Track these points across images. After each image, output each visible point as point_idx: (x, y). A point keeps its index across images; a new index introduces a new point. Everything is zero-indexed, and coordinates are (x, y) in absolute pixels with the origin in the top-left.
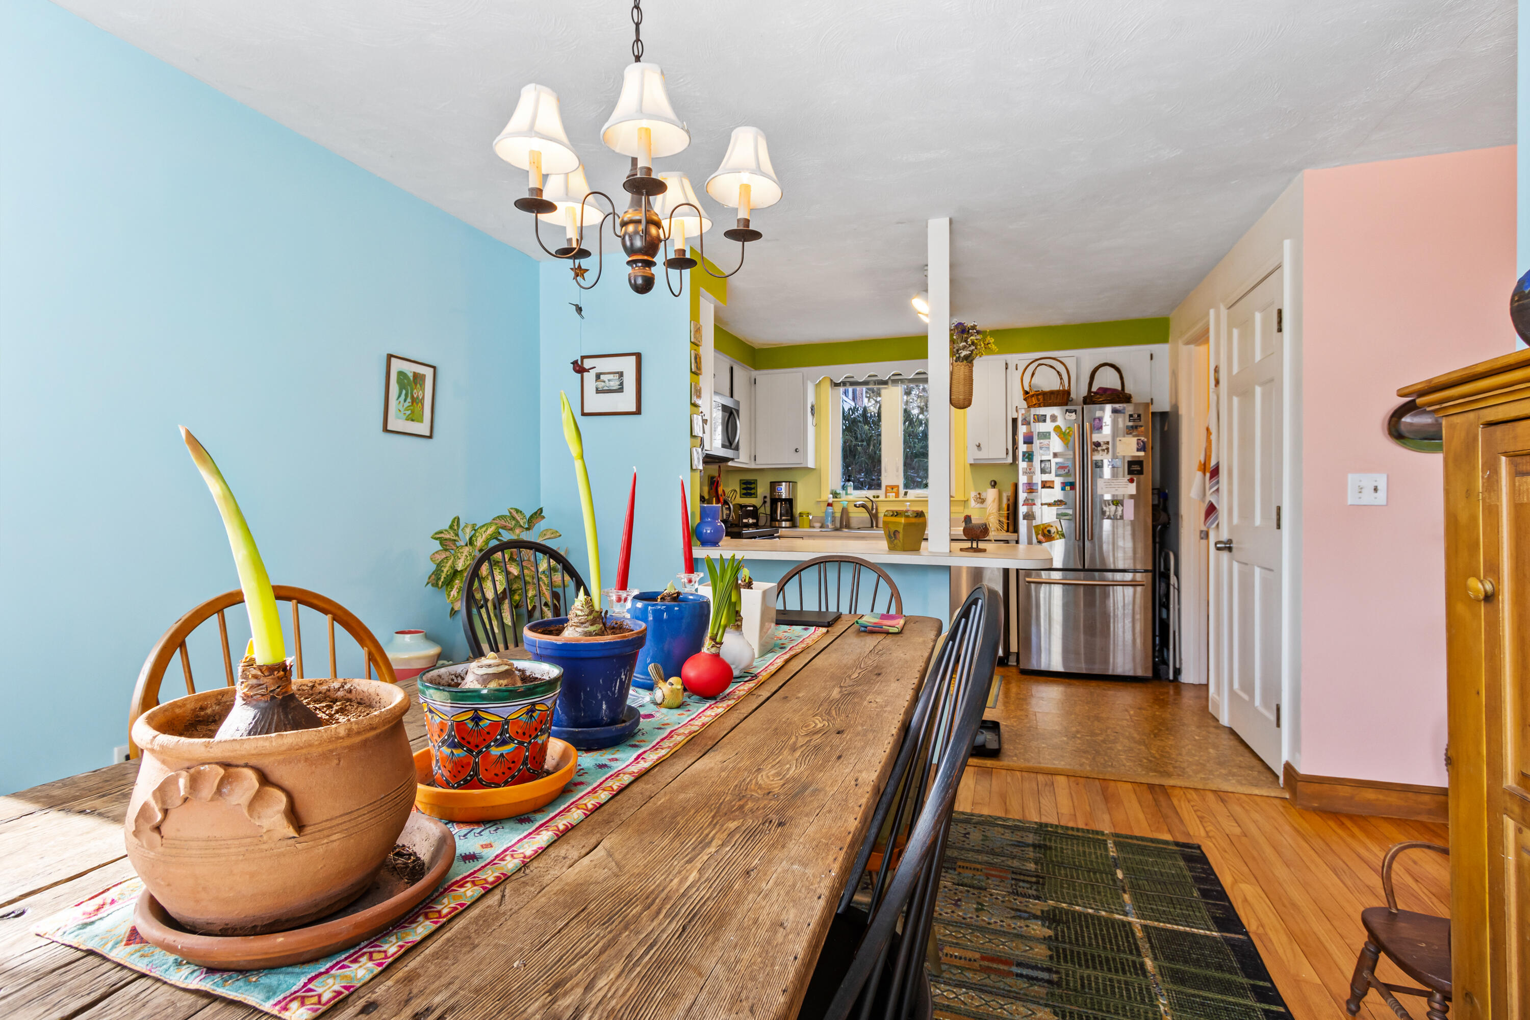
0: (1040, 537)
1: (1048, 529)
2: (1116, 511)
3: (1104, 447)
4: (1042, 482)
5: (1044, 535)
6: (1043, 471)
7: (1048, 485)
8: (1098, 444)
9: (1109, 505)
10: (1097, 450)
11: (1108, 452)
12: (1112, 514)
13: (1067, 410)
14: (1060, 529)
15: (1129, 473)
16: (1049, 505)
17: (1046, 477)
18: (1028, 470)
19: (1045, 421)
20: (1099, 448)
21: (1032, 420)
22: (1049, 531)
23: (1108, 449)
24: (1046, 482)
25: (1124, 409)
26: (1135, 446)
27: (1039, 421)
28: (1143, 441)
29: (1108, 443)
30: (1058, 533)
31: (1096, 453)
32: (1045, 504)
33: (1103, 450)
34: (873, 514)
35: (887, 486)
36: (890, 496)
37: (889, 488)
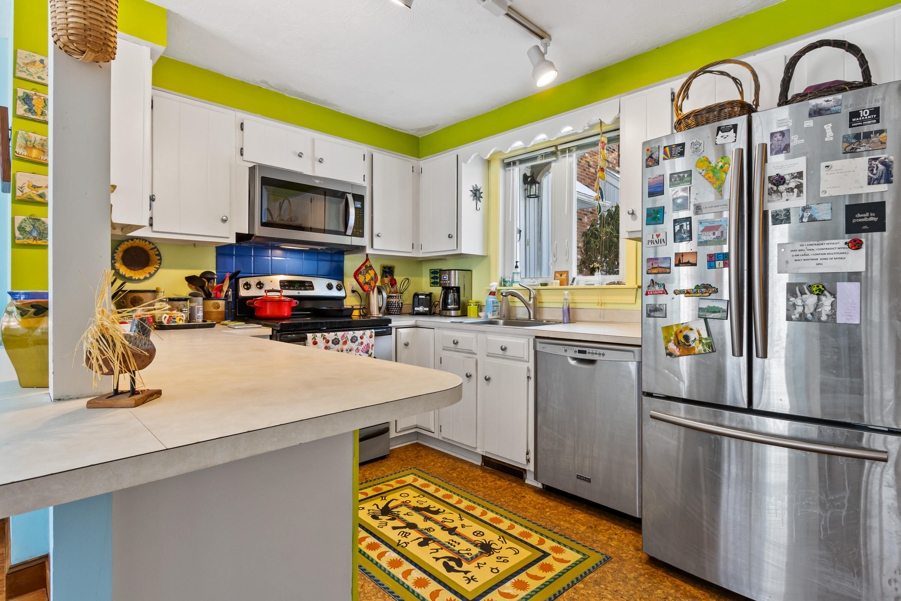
0: (672, 346)
1: (685, 333)
2: (817, 306)
3: (792, 184)
4: (676, 254)
5: (678, 343)
6: (678, 237)
7: (685, 260)
8: (779, 180)
9: (803, 293)
10: (777, 191)
11: (801, 192)
12: (809, 311)
13: (719, 129)
14: (704, 335)
15: (849, 231)
16: (687, 293)
17: (684, 247)
18: (655, 238)
19: (682, 154)
20: (782, 188)
21: (662, 155)
22: (686, 338)
23: (799, 187)
24: (682, 254)
25: (839, 103)
26: (865, 174)
27: (672, 156)
28: (883, 163)
29: (800, 175)
30: (700, 341)
31: (774, 196)
32: (681, 292)
33: (792, 190)
34: (529, 305)
35: (556, 272)
36: (556, 283)
37: (557, 275)
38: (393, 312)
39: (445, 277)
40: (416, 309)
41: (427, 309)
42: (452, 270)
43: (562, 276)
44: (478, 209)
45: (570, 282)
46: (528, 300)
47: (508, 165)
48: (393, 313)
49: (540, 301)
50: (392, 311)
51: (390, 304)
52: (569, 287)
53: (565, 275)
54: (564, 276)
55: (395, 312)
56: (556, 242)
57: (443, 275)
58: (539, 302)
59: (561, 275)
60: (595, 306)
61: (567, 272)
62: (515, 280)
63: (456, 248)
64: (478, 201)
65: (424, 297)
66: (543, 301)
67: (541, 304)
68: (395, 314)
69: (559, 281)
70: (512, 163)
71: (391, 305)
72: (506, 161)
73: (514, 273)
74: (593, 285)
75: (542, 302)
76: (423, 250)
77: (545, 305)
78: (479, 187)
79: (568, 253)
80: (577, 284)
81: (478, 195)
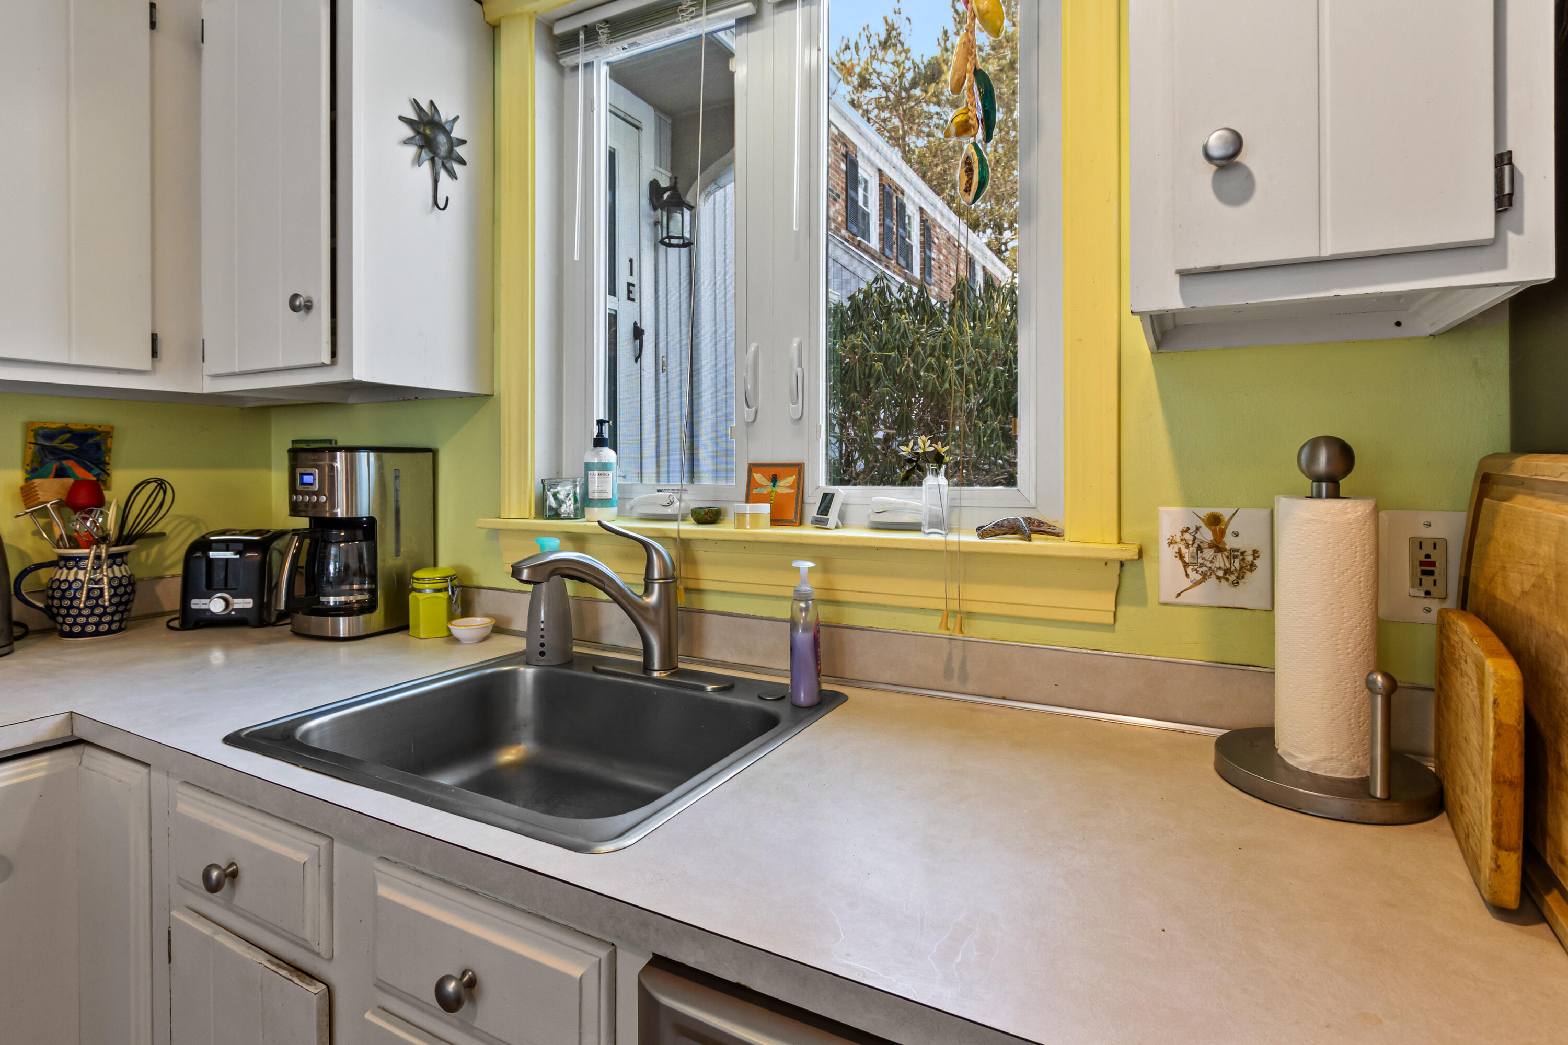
34: (644, 608)
35: (753, 468)
36: (755, 516)
37: (758, 477)
38: (75, 624)
39: (307, 479)
40: (197, 604)
41: (247, 603)
42: (340, 449)
43: (781, 483)
44: (442, 205)
45: (812, 511)
46: (640, 591)
47: (567, 43)
48: (77, 629)
49: (692, 584)
50: (70, 620)
51: (58, 594)
52: (808, 532)
53: (791, 480)
54: (786, 484)
55: (83, 626)
56: (752, 349)
57: (302, 470)
58: (688, 590)
59: (774, 479)
60: (931, 625)
61: (798, 469)
62: (594, 495)
63: (327, 359)
64: (443, 175)
65: (229, 555)
66: (704, 585)
67: (694, 596)
68: (83, 634)
69: (765, 508)
70: (582, 36)
71: (63, 597)
72: (559, 30)
73: (588, 467)
74: (915, 527)
75: (700, 591)
76: (212, 365)
77: (711, 603)
78: (445, 115)
79: (798, 392)
80: (842, 516)
81: (443, 149)
